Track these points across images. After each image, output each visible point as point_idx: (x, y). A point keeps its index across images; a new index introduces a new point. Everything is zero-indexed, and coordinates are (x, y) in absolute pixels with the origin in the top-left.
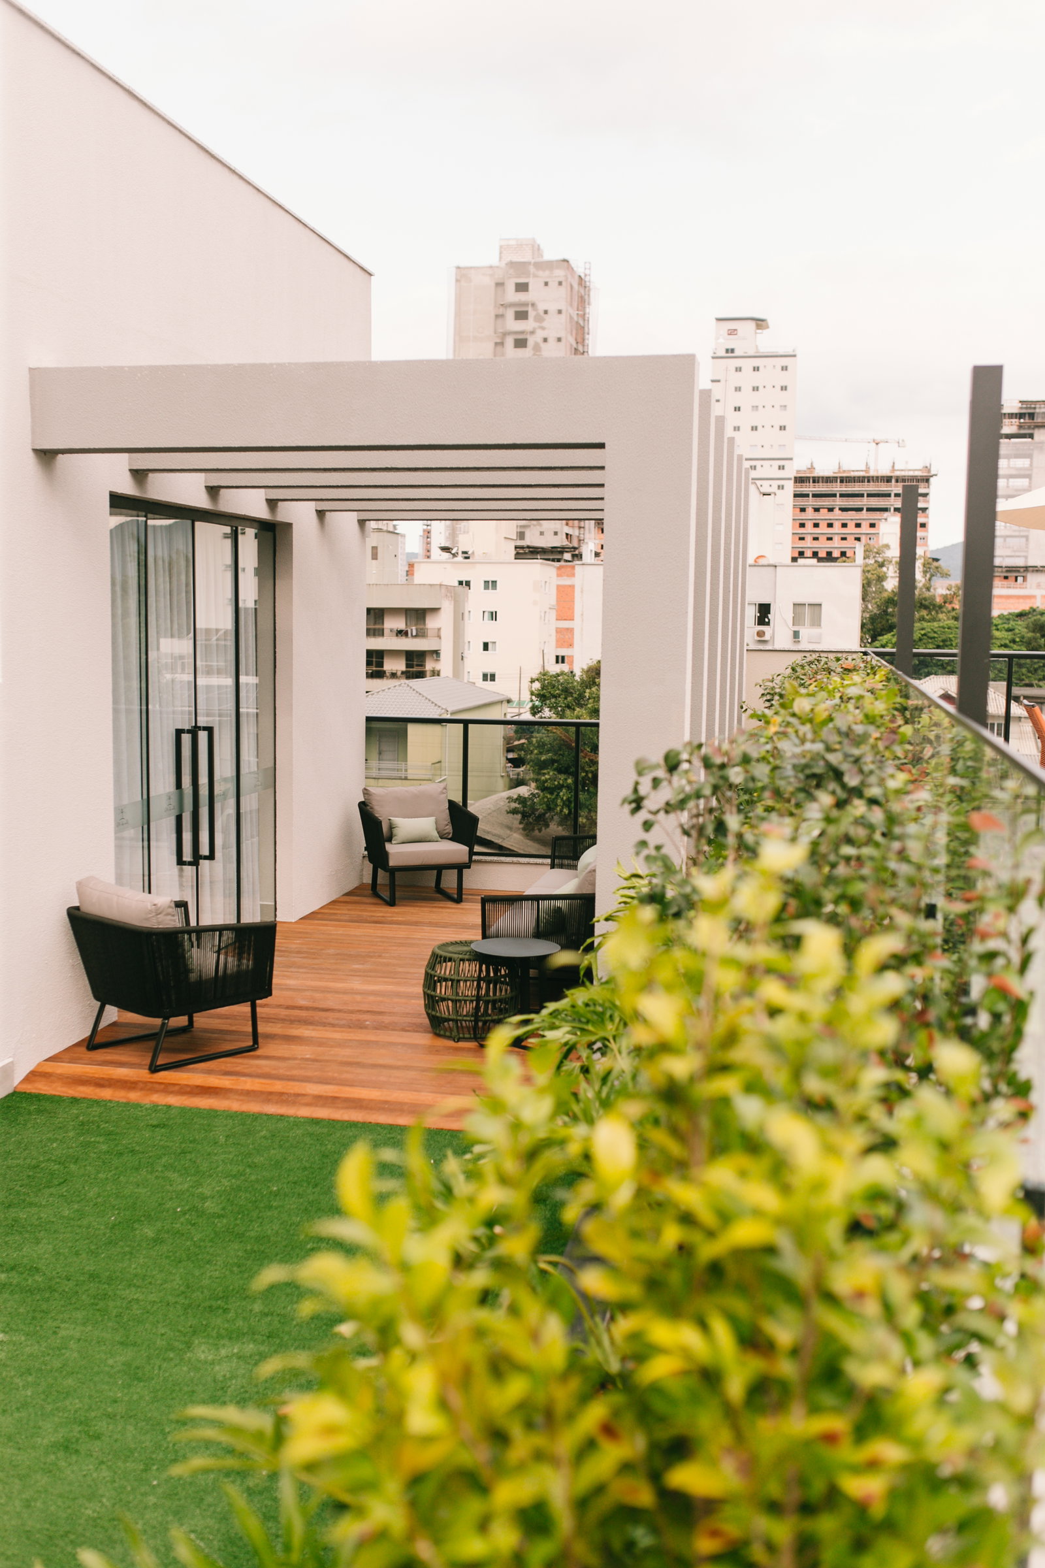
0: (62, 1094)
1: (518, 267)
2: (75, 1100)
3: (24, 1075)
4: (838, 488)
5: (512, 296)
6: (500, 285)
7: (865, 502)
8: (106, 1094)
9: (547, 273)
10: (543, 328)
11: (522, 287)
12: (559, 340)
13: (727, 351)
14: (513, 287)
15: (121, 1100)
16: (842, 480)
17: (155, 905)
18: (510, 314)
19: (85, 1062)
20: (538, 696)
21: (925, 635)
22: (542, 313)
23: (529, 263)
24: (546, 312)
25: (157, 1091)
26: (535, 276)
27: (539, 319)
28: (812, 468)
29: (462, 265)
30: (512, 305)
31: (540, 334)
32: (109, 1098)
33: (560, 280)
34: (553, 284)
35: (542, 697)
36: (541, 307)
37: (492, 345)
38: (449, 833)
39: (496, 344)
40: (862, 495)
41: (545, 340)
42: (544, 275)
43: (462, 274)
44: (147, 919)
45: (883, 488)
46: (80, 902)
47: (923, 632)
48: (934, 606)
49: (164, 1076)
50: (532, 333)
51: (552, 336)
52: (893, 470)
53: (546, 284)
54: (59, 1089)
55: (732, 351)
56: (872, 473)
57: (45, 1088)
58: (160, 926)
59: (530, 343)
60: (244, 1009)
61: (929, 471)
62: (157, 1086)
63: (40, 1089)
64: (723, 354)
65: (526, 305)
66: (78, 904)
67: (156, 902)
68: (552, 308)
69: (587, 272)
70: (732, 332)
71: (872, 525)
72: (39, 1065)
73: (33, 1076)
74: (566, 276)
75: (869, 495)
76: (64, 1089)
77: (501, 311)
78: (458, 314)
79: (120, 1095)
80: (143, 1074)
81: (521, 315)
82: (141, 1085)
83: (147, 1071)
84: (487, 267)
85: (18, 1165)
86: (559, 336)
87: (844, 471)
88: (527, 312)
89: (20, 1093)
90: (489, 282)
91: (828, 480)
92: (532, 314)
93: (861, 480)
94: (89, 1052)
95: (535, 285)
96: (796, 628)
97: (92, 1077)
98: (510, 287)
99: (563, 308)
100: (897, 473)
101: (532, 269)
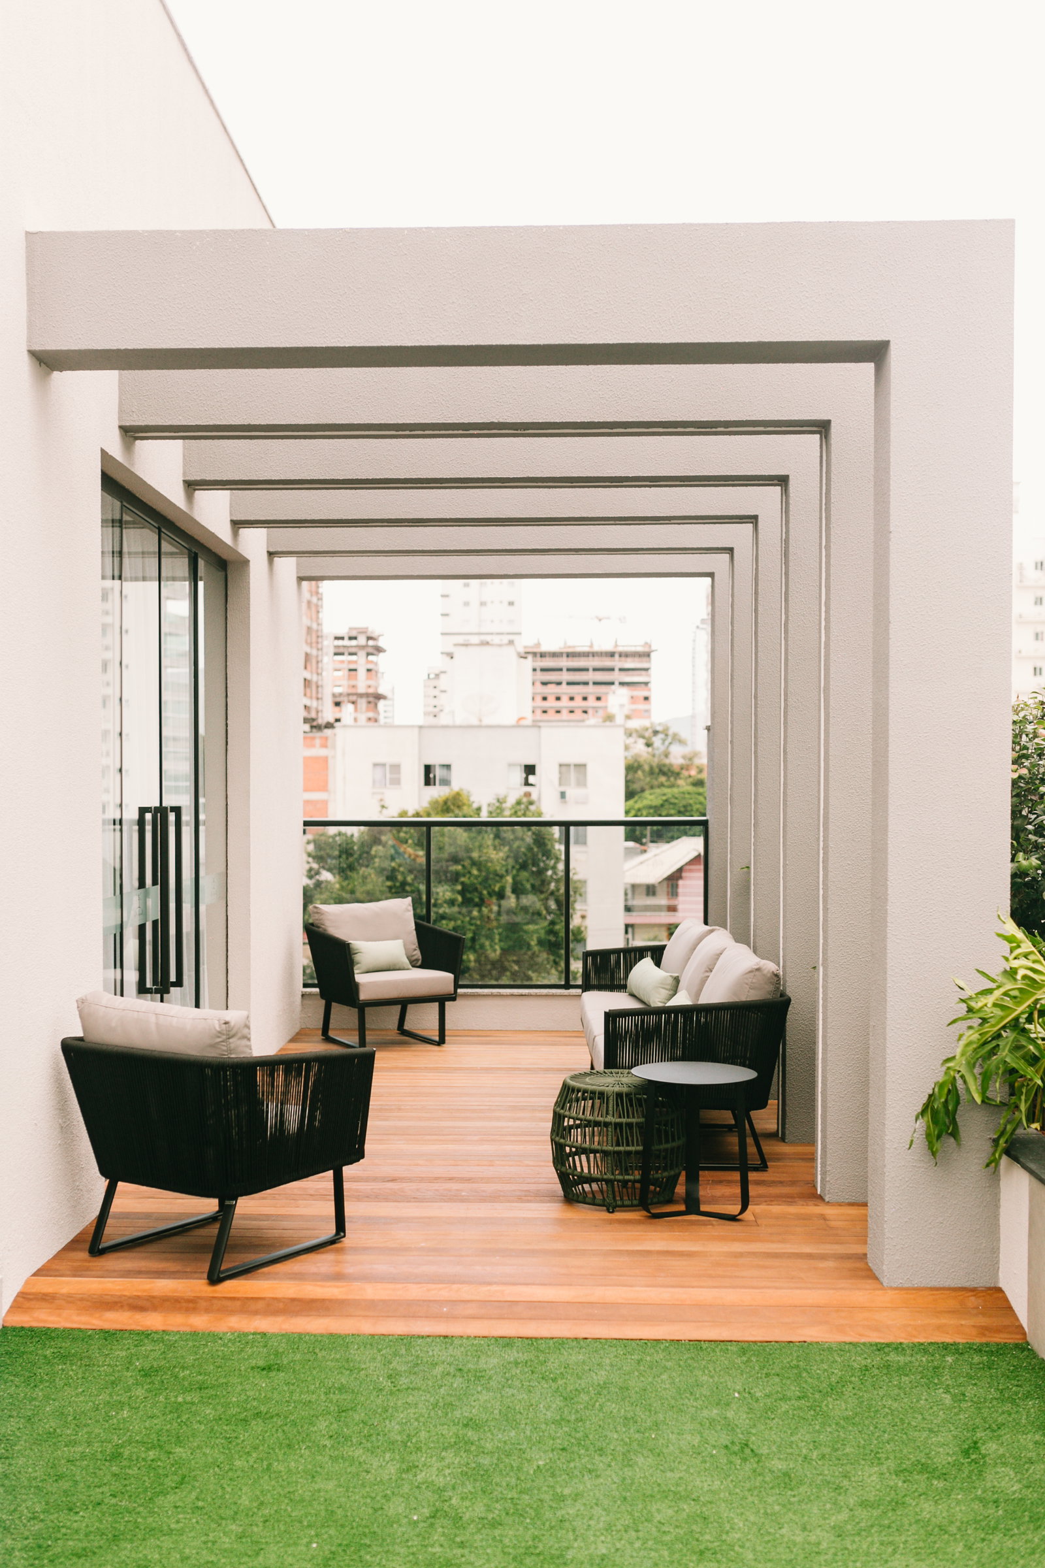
0: (82, 1327)
2: (108, 1336)
3: (11, 1299)
4: (564, 663)
7: (591, 676)
8: (153, 1321)
15: (182, 1329)
16: (568, 655)
17: (226, 1023)
19: (100, 1273)
20: (314, 858)
21: (666, 801)
25: (232, 1312)
28: (538, 645)
32: (161, 1328)
35: (319, 858)
38: (417, 960)
40: (587, 670)
44: (213, 1046)
45: (608, 663)
46: (84, 1030)
47: (664, 798)
48: (673, 773)
49: (230, 1287)
52: (616, 646)
54: (75, 1318)
56: (596, 649)
57: (52, 1318)
58: (233, 1056)
60: (323, 1182)
61: (650, 646)
62: (229, 1303)
63: (45, 1321)
66: (81, 1034)
67: (227, 1019)
71: (598, 699)
72: (27, 1282)
73: (24, 1300)
75: (595, 670)
76: (84, 1318)
79: (177, 1322)
80: (198, 1286)
82: (203, 1304)
83: (205, 1281)
85: (83, 1457)
87: (570, 647)
89: (14, 1329)
91: (554, 655)
93: (586, 655)
94: (94, 1259)
96: (562, 789)
97: (120, 1296)
100: (620, 649)
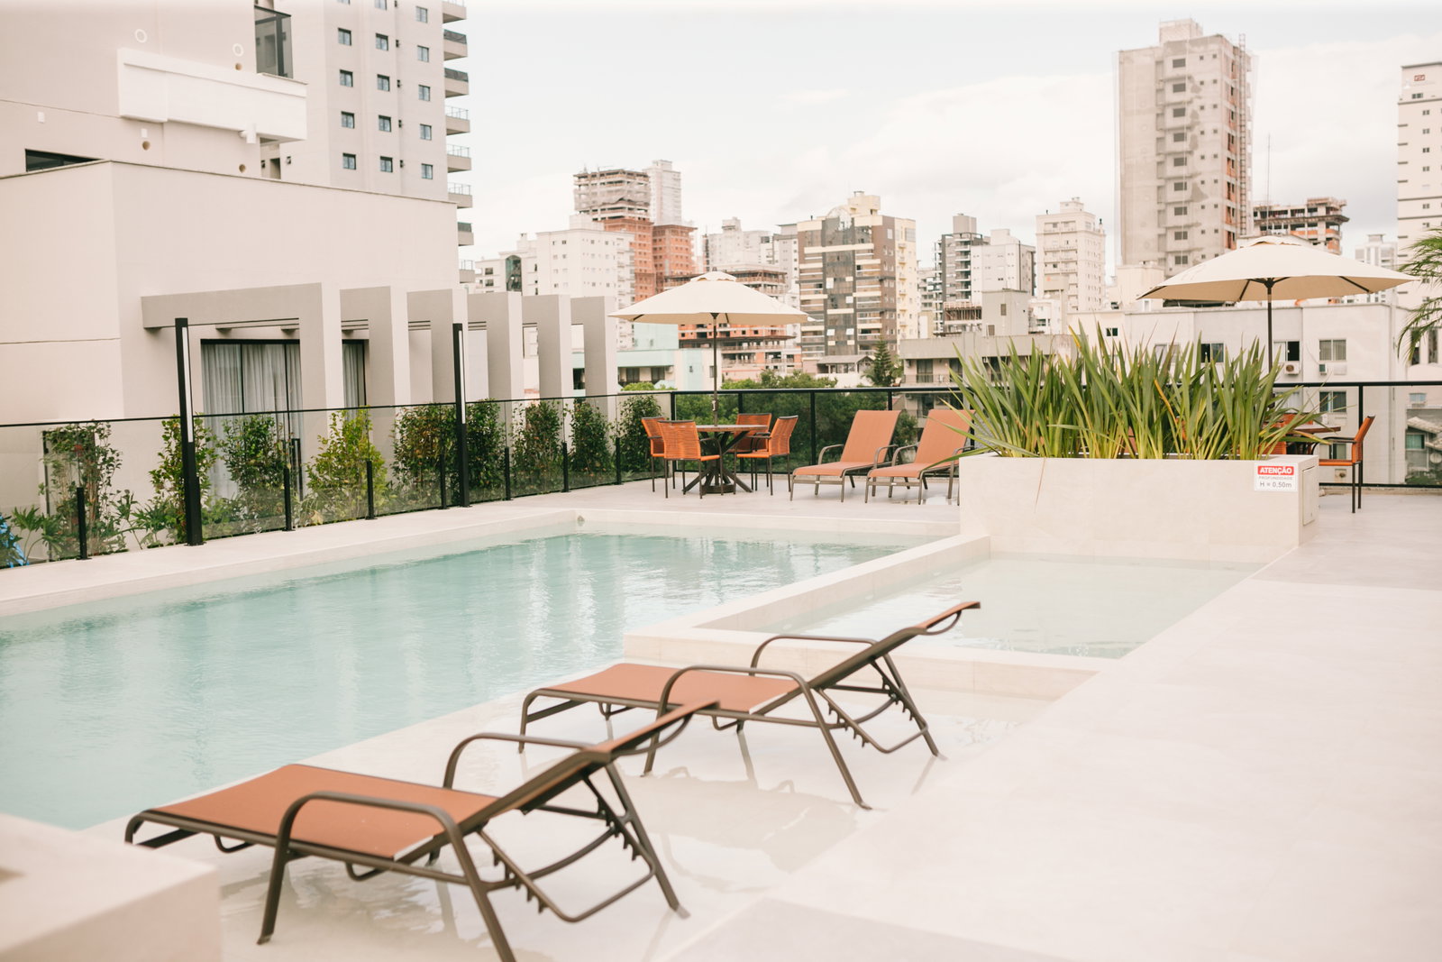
1: (1176, 46)
5: (1171, 72)
6: (1159, 63)
9: (1202, 48)
10: (1200, 98)
11: (1179, 63)
12: (1215, 106)
13: (1414, 96)
14: (1170, 64)
18: (1169, 88)
22: (1198, 84)
23: (1186, 41)
24: (1202, 83)
26: (1191, 52)
27: (1195, 89)
29: (1124, 49)
30: (1169, 80)
31: (1197, 103)
33: (1214, 53)
34: (1208, 58)
36: (1197, 79)
37: (1154, 116)
39: (1158, 115)
41: (1202, 108)
42: (1199, 50)
43: (1125, 57)
50: (1190, 102)
51: (1208, 103)
53: (1202, 58)
55: (1419, 96)
59: (1189, 111)
64: (1410, 99)
65: (1183, 78)
68: (1208, 79)
69: (1242, 43)
70: (1419, 78)
74: (1220, 50)
77: (1161, 85)
78: (1122, 92)
81: (1179, 88)
84: (1147, 49)
86: (1215, 103)
88: (1184, 85)
90: (1150, 61)
92: (1189, 86)
95: (1191, 61)
96: (1322, 363)
98: (1169, 64)
99: (1218, 78)
101: (1188, 46)
